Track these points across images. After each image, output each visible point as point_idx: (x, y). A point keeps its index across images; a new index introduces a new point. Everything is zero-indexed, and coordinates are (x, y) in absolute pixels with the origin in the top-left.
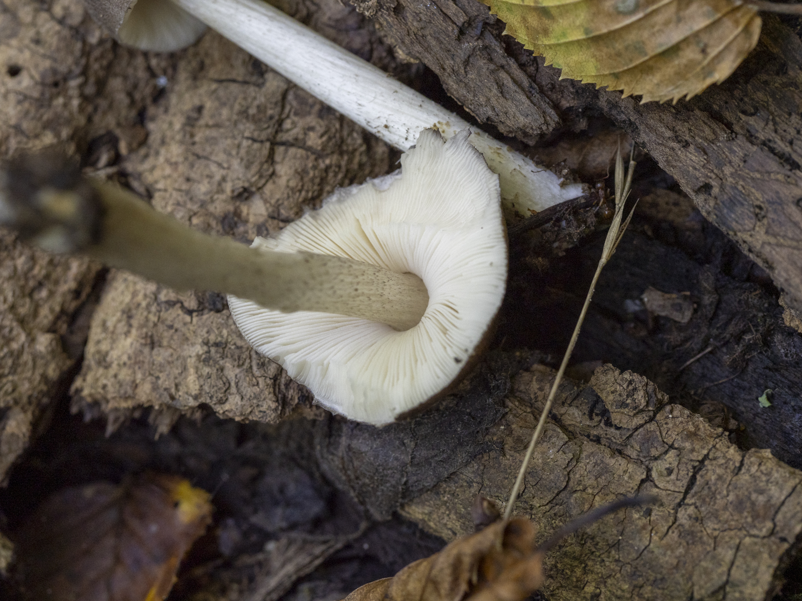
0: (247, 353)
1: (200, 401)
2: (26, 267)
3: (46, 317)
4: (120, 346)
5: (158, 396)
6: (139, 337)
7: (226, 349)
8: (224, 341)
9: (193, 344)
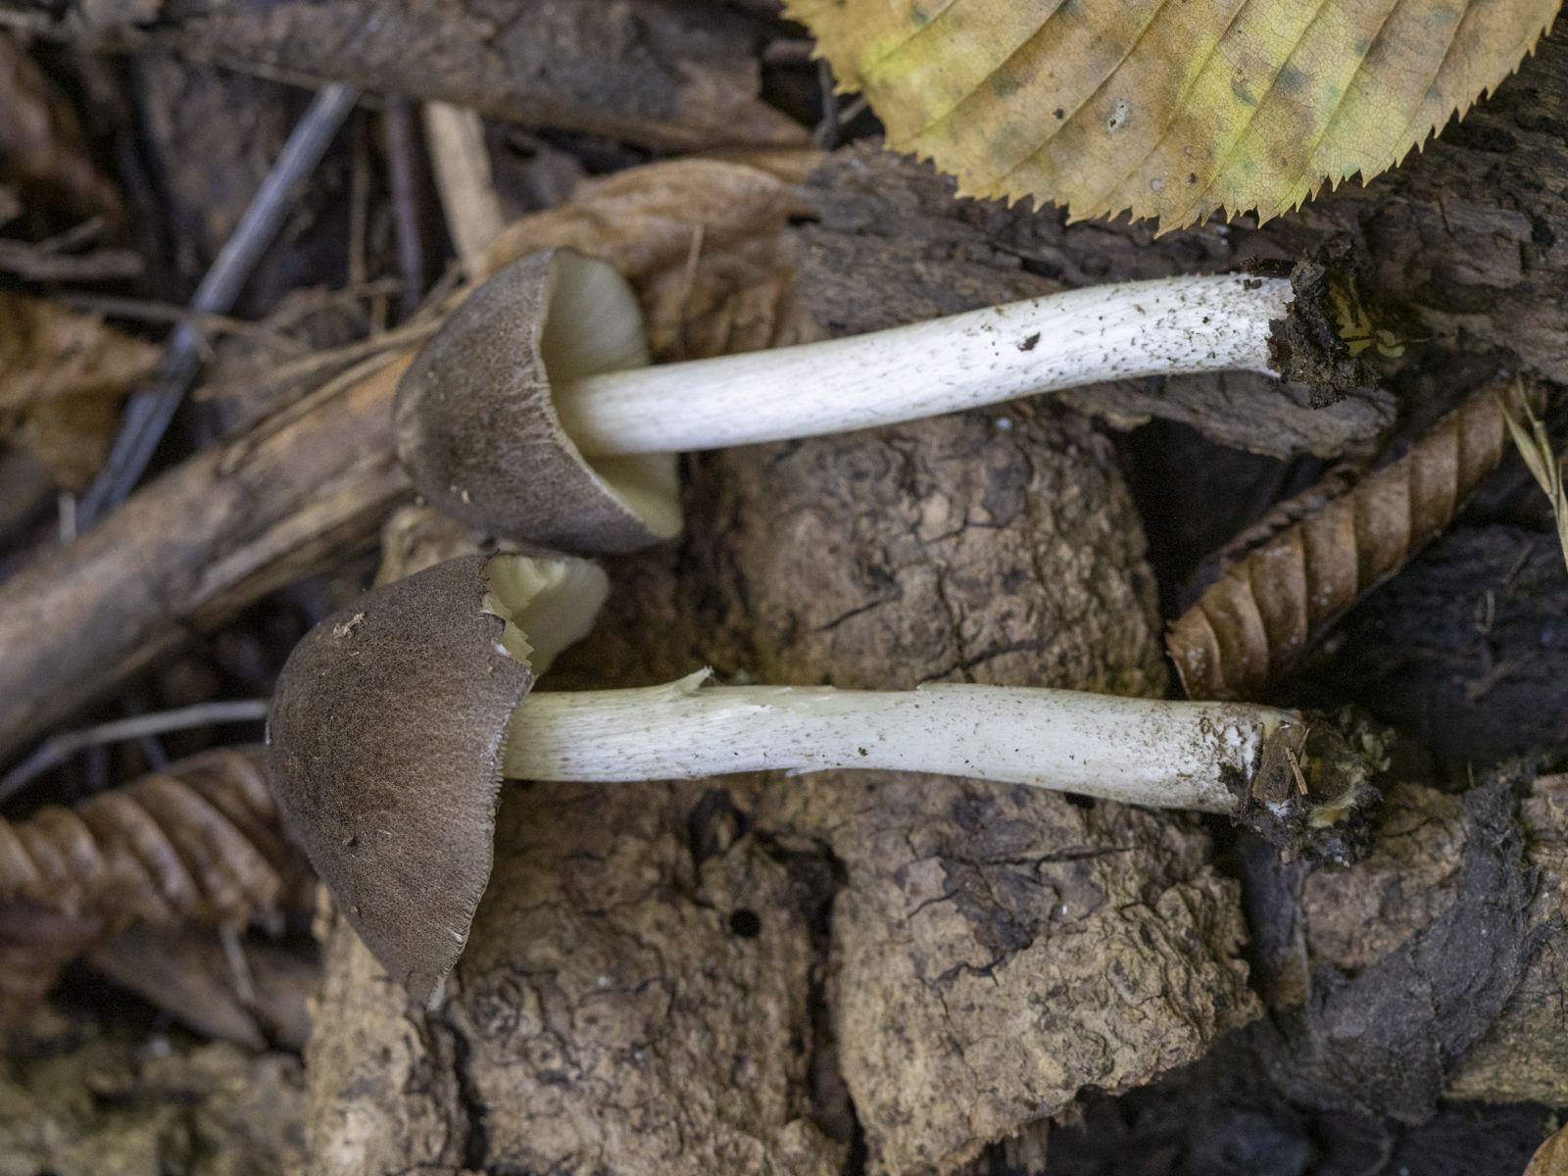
0: (1104, 980)
1: (1075, 1086)
2: (704, 1046)
3: (773, 1101)
4: (910, 1079)
5: (1008, 1117)
6: (931, 1049)
7: (1071, 992)
8: (1060, 983)
9: (1018, 1013)
